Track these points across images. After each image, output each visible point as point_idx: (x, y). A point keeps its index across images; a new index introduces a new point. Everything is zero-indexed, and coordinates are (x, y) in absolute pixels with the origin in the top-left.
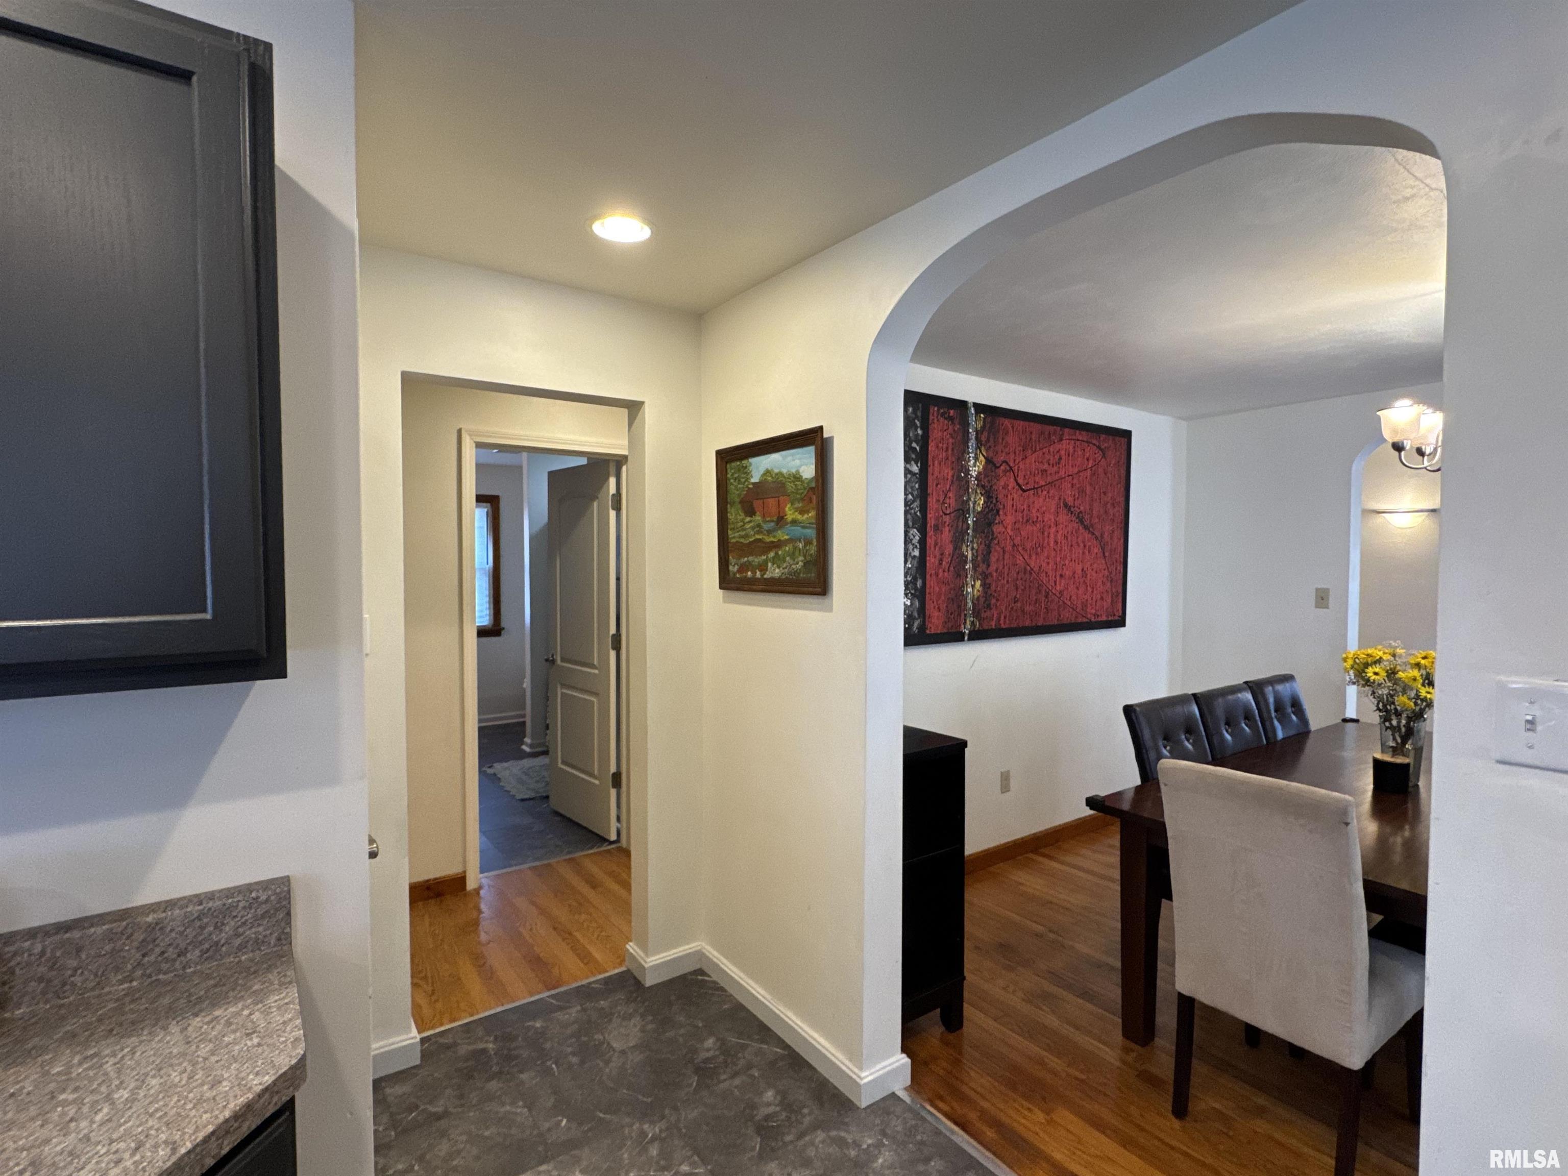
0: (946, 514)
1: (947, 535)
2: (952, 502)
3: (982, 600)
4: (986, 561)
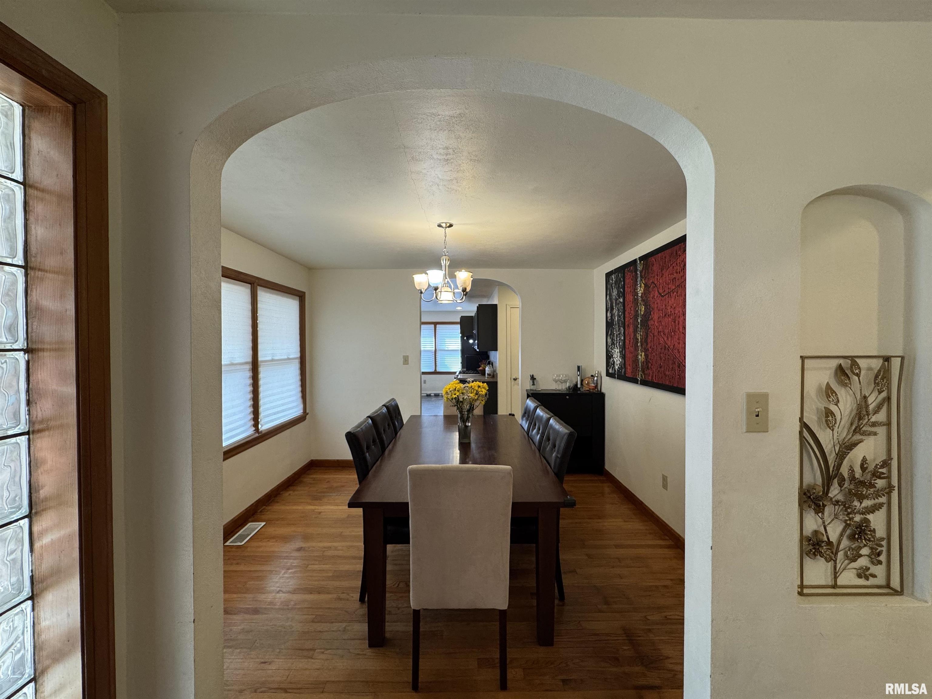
0: (631, 319)
1: (631, 330)
2: (632, 312)
3: (645, 363)
4: (646, 341)
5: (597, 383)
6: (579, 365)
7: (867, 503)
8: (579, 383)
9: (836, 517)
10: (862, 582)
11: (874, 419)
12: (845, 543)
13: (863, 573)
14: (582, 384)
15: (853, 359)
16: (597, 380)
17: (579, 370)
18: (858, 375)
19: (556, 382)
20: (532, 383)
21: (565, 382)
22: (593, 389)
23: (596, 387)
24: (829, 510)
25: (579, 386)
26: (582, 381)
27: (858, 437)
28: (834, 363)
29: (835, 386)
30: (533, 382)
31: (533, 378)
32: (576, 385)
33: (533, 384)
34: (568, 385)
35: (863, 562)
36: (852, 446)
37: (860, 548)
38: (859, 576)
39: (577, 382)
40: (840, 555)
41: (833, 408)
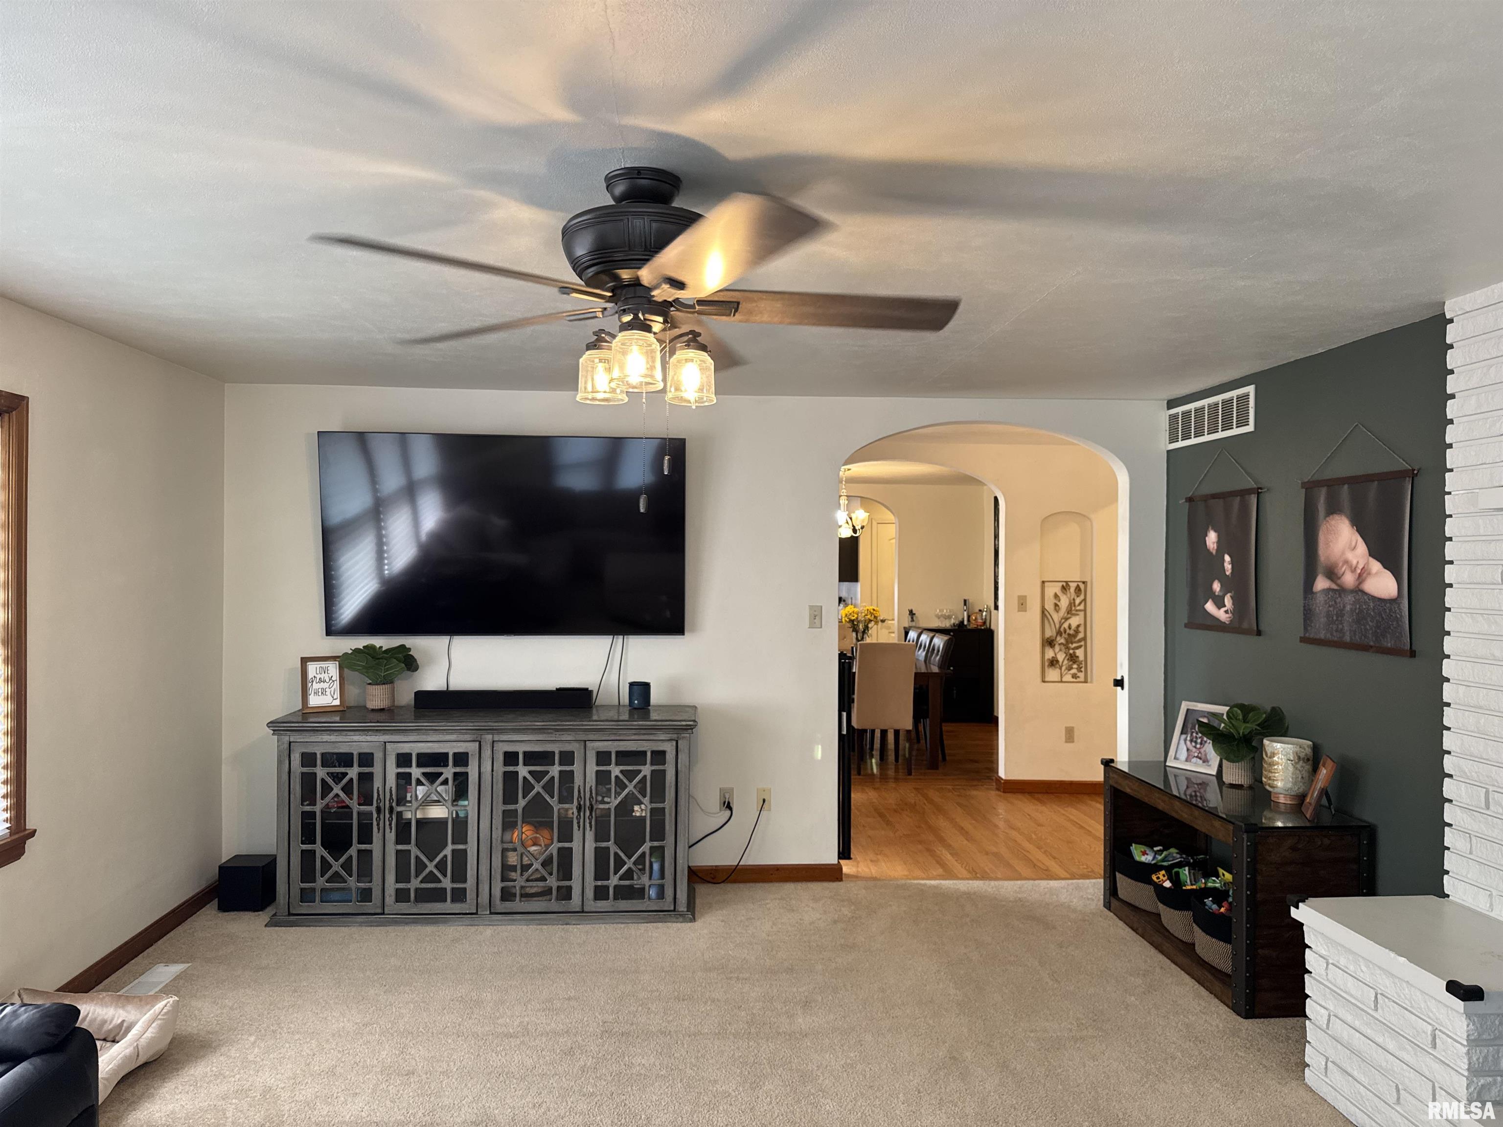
5: (986, 619)
6: (966, 598)
7: (1074, 645)
8: (966, 619)
9: (1060, 650)
10: (1074, 680)
11: (1078, 608)
12: (1066, 662)
13: (1074, 676)
14: (969, 620)
15: (1066, 582)
16: (986, 616)
17: (965, 604)
18: (1069, 589)
19: (939, 618)
20: (910, 619)
21: (949, 617)
22: (981, 626)
23: (985, 623)
24: (1057, 648)
25: (966, 623)
26: (969, 617)
27: (1069, 616)
28: (1061, 584)
29: (1060, 594)
30: (912, 618)
31: (911, 613)
32: (962, 622)
33: (913, 620)
34: (953, 621)
35: (1074, 671)
36: (1067, 619)
37: (1072, 665)
38: (1073, 677)
39: (963, 619)
40: (1064, 668)
41: (1058, 603)
